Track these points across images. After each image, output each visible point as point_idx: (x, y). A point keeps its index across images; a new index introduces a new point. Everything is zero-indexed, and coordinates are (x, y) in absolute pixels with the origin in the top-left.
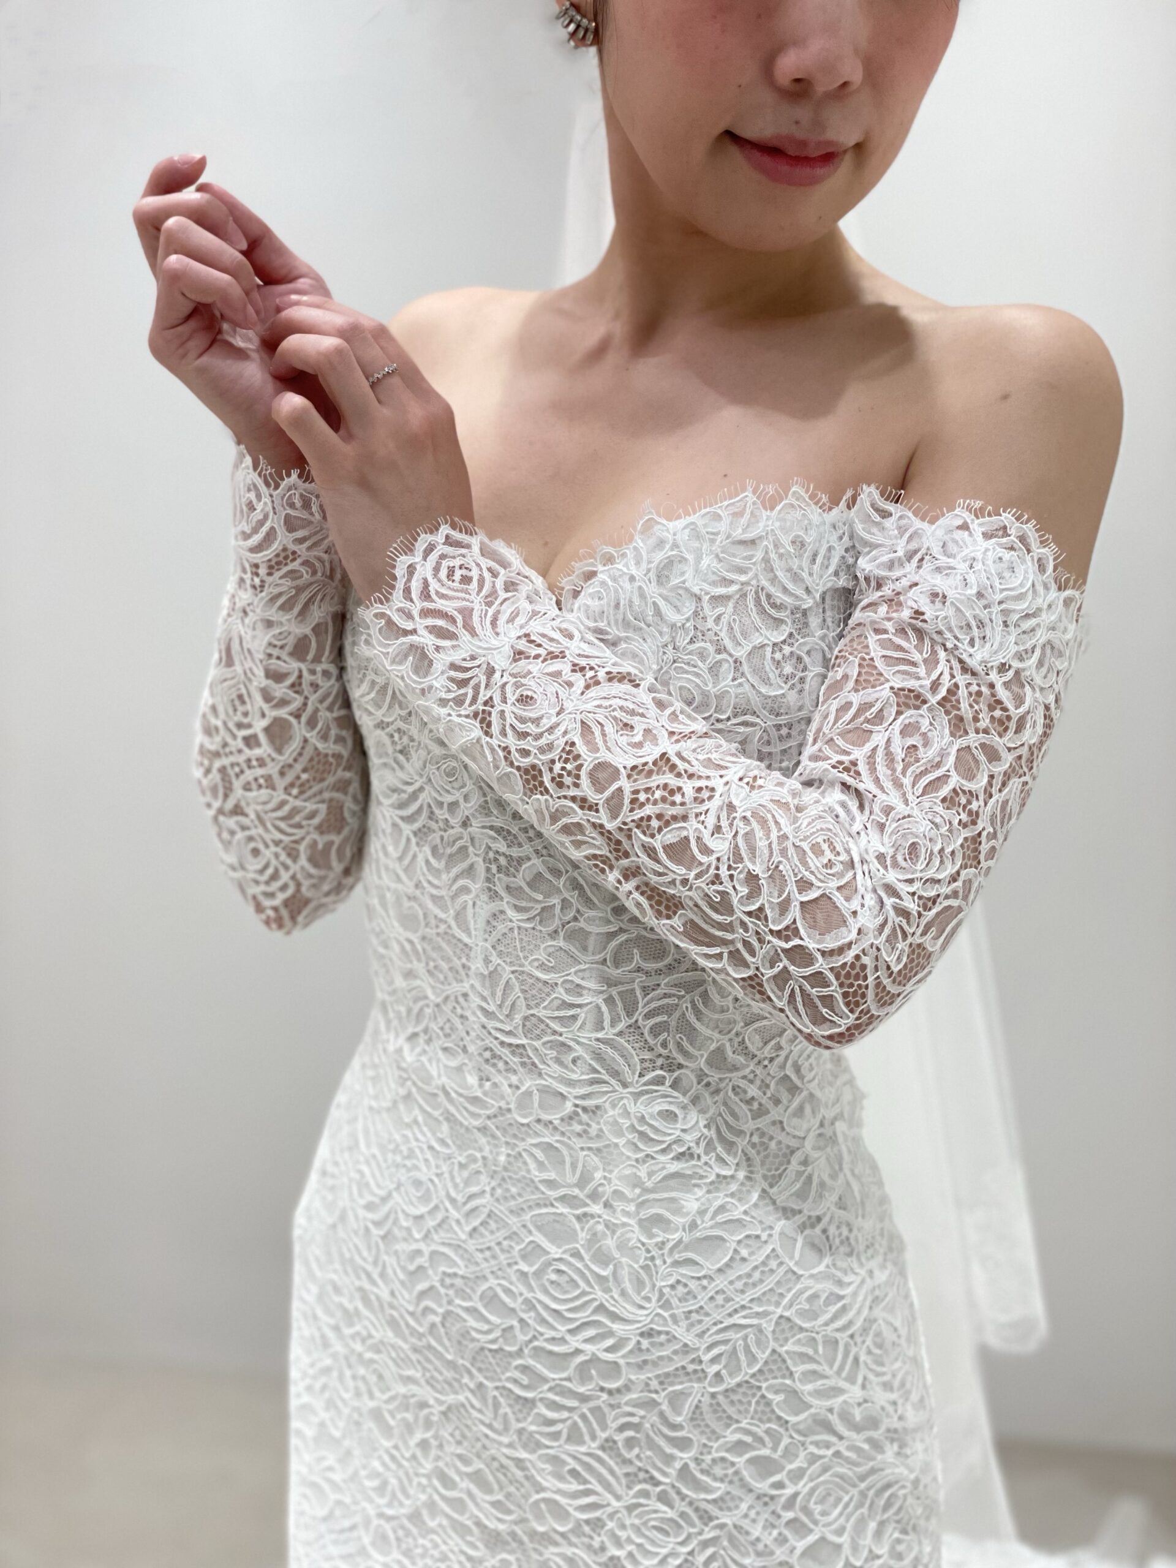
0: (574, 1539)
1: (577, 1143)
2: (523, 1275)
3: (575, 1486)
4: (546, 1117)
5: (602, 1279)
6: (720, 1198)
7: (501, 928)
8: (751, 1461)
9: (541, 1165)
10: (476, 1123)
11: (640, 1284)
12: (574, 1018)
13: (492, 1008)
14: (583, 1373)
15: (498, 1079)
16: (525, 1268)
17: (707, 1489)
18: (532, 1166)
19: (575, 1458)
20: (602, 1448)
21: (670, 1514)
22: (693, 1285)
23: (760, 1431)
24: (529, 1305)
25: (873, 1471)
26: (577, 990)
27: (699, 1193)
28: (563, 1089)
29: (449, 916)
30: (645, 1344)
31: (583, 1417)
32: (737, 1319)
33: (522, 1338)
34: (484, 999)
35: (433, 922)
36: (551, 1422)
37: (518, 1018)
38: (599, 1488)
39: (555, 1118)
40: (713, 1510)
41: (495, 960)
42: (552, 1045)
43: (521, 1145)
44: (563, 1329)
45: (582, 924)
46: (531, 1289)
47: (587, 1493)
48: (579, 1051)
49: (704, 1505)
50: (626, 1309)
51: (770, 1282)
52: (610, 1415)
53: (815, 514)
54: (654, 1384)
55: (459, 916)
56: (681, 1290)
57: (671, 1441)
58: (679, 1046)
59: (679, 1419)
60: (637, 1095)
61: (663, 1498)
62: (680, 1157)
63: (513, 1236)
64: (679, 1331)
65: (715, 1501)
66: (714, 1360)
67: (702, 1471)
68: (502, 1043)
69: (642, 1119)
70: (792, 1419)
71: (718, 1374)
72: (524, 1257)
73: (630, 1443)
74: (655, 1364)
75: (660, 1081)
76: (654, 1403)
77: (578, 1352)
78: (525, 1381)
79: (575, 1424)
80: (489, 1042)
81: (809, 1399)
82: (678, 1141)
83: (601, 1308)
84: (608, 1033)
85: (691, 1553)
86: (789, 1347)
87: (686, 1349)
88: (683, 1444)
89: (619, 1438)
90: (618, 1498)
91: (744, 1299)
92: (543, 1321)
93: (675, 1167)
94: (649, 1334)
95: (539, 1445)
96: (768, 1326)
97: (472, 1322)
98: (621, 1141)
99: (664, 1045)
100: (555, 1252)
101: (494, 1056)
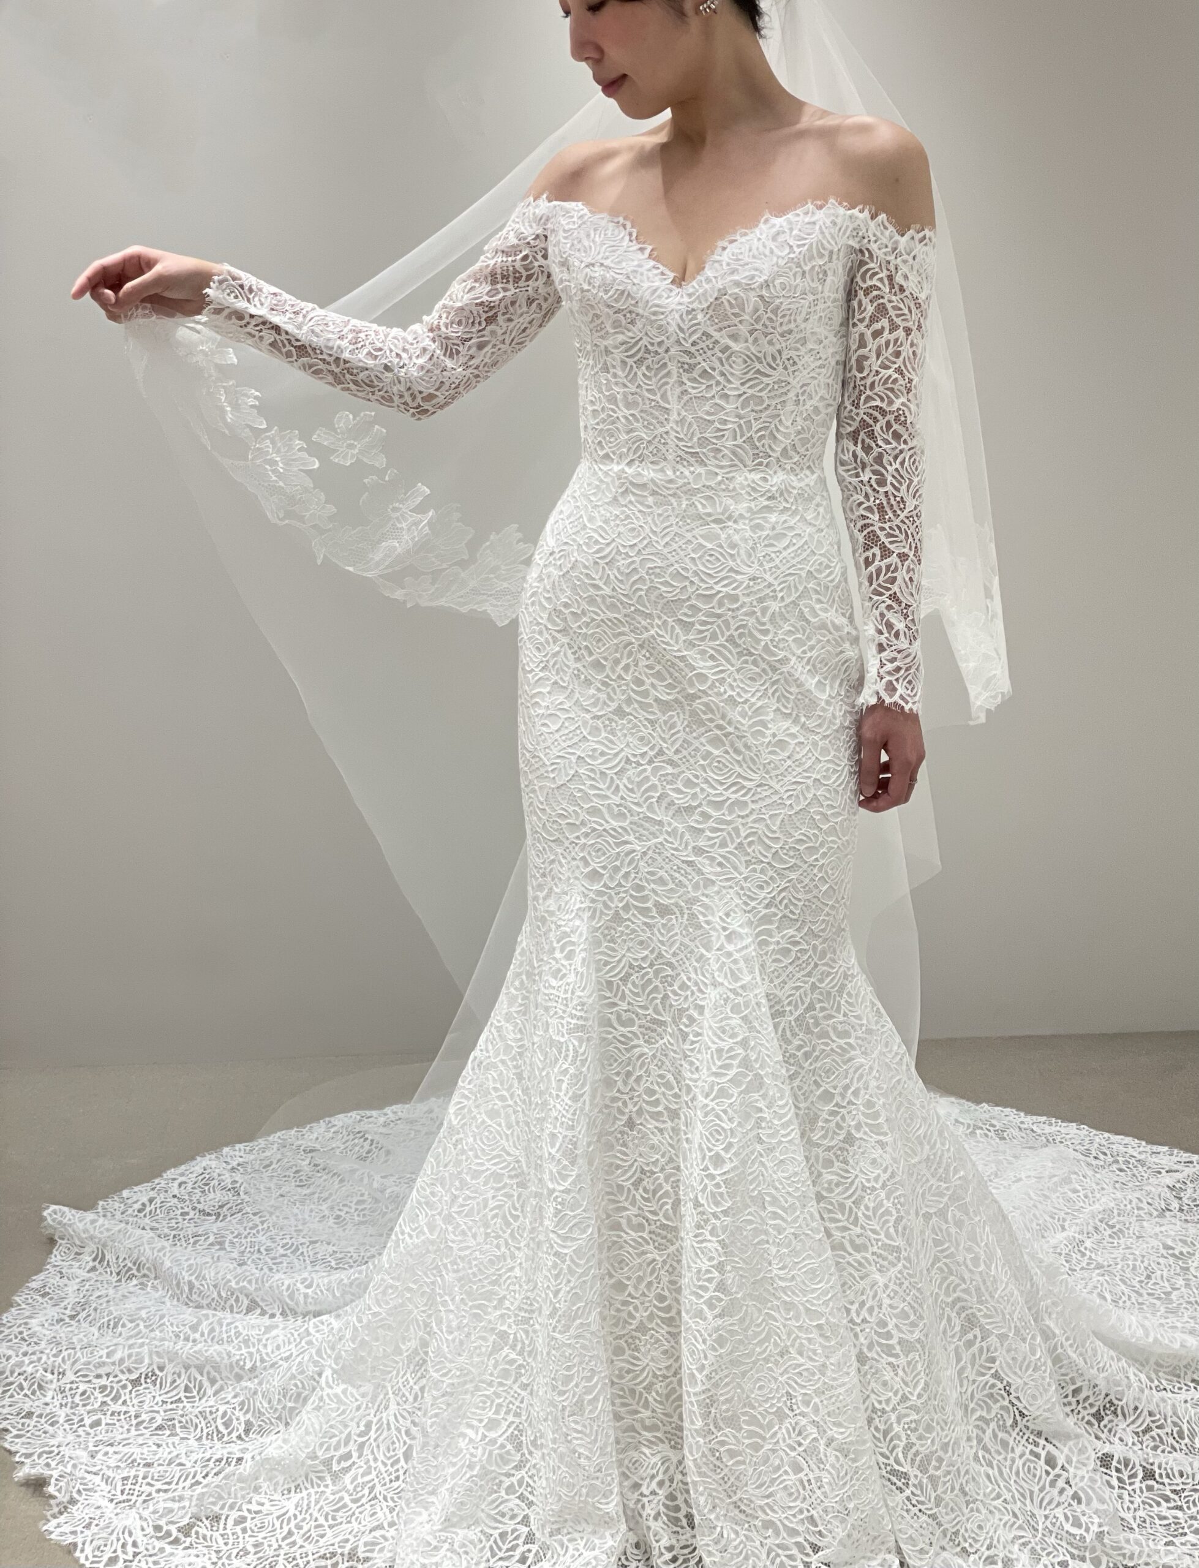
0: (710, 692)
1: (722, 494)
2: (693, 559)
3: (712, 663)
4: (708, 484)
5: (732, 556)
6: (784, 517)
7: (686, 398)
8: (794, 640)
9: (704, 506)
10: (670, 492)
11: (750, 556)
12: (723, 436)
13: (682, 436)
14: (721, 604)
15: (683, 469)
16: (693, 555)
17: (775, 655)
18: (699, 506)
19: (712, 648)
20: (727, 641)
21: (757, 670)
22: (773, 555)
23: (798, 626)
24: (696, 573)
25: (842, 652)
26: (725, 422)
27: (776, 514)
28: (717, 471)
29: (658, 398)
30: (751, 583)
31: (719, 626)
32: (791, 571)
33: (690, 590)
34: (677, 432)
35: (648, 402)
36: (702, 632)
37: (695, 439)
38: (724, 662)
39: (712, 483)
40: (778, 665)
41: (684, 413)
42: (712, 450)
43: (694, 498)
44: (712, 582)
45: (726, 391)
46: (696, 565)
47: (717, 666)
48: (726, 451)
49: (773, 663)
50: (745, 569)
51: (805, 555)
52: (732, 622)
53: (841, 211)
54: (755, 603)
55: (664, 396)
56: (768, 558)
57: (761, 631)
58: (770, 447)
59: (764, 620)
60: (750, 471)
61: (755, 663)
62: (769, 498)
63: (689, 542)
64: (767, 576)
65: (779, 661)
66: (781, 590)
67: (774, 646)
68: (687, 453)
69: (753, 481)
70: (813, 620)
71: (782, 597)
72: (693, 551)
73: (741, 636)
74: (756, 593)
75: (760, 464)
76: (755, 612)
77: (719, 592)
78: (690, 613)
79: (715, 631)
80: (680, 452)
81: (819, 612)
82: (769, 491)
83: (731, 570)
84: (739, 441)
85: (766, 689)
86: (811, 585)
87: (770, 585)
88: (765, 632)
89: (736, 634)
90: (733, 666)
91: (794, 562)
92: (702, 580)
93: (766, 503)
94: (754, 579)
95: (694, 646)
96: (804, 575)
97: (664, 589)
98: (743, 492)
99: (763, 446)
100: (710, 546)
101: (682, 459)
